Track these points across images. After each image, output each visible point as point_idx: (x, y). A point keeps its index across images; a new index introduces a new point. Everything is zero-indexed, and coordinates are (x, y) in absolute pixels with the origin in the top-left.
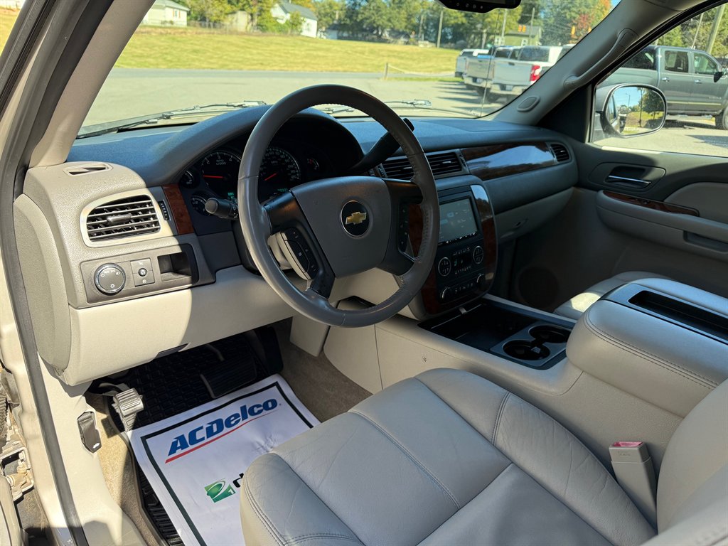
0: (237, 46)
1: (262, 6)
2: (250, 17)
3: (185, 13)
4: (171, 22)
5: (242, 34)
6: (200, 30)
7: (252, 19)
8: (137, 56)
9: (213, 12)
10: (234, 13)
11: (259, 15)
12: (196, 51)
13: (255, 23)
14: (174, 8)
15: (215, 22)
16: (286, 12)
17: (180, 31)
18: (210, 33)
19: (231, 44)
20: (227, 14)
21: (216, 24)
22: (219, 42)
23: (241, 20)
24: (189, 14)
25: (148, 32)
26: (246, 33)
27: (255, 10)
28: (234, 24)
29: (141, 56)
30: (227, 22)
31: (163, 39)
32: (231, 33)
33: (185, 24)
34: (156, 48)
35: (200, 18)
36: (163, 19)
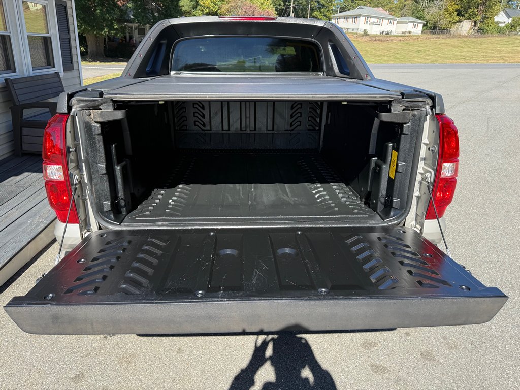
0: (455, 46)
1: (486, 15)
2: (473, 24)
3: (422, 25)
4: (410, 32)
5: (465, 36)
6: (430, 36)
7: (475, 26)
8: (378, 56)
9: (442, 23)
10: (460, 21)
11: (481, 22)
12: (418, 51)
13: (476, 28)
14: (414, 22)
15: (444, 29)
16: (509, 17)
17: (414, 37)
18: (437, 38)
19: (451, 45)
20: (455, 23)
21: (444, 31)
22: (440, 44)
23: (466, 26)
24: (425, 25)
25: (392, 40)
26: (468, 36)
27: (479, 18)
28: (460, 29)
29: (381, 56)
30: (453, 29)
31: (400, 44)
32: (454, 36)
33: (420, 32)
34: (392, 51)
35: (432, 28)
36: (404, 31)
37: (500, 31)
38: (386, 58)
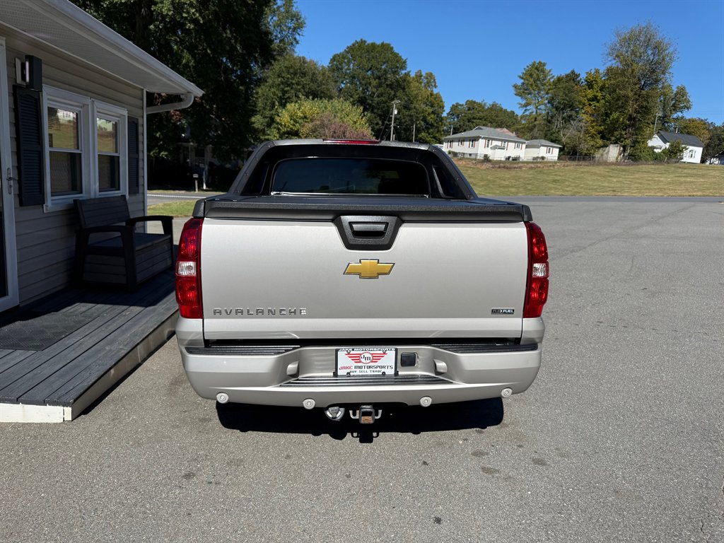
0: (600, 175)
1: (637, 138)
2: (622, 149)
3: (558, 150)
4: (543, 158)
5: (612, 164)
6: (569, 163)
7: (624, 151)
8: (504, 187)
9: (584, 147)
10: (606, 146)
11: (631, 147)
12: (555, 181)
13: (626, 154)
14: (547, 146)
15: (586, 155)
16: (665, 141)
17: (549, 164)
18: (577, 165)
19: (595, 174)
20: (599, 148)
21: (587, 157)
22: (582, 172)
23: (613, 152)
24: (561, 150)
25: (520, 167)
26: (617, 163)
27: (628, 142)
28: (605, 155)
29: (507, 186)
30: (597, 155)
31: (531, 172)
32: (599, 164)
33: (557, 158)
34: (522, 180)
35: (570, 153)
36: (536, 156)
37: (657, 158)
38: (513, 190)
